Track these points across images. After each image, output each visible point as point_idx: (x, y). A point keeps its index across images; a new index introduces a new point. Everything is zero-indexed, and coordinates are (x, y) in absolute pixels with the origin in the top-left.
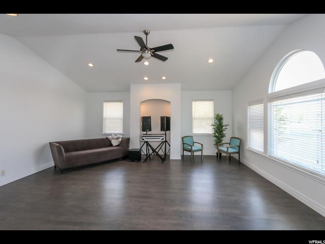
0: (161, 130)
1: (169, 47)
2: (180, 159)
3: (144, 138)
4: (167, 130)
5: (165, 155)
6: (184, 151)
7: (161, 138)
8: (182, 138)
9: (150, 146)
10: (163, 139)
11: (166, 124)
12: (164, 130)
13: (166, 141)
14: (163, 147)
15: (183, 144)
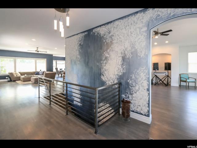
0: (165, 70)
1: (171, 31)
2: (178, 86)
3: (155, 73)
4: (169, 70)
5: (168, 83)
6: (181, 82)
7: (165, 74)
8: (180, 75)
9: (158, 77)
10: (166, 74)
11: (168, 67)
12: (167, 70)
13: (168, 76)
14: (166, 80)
15: (180, 78)
